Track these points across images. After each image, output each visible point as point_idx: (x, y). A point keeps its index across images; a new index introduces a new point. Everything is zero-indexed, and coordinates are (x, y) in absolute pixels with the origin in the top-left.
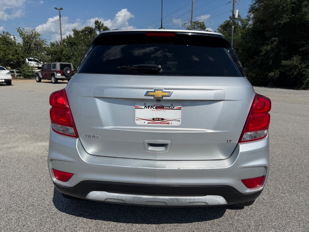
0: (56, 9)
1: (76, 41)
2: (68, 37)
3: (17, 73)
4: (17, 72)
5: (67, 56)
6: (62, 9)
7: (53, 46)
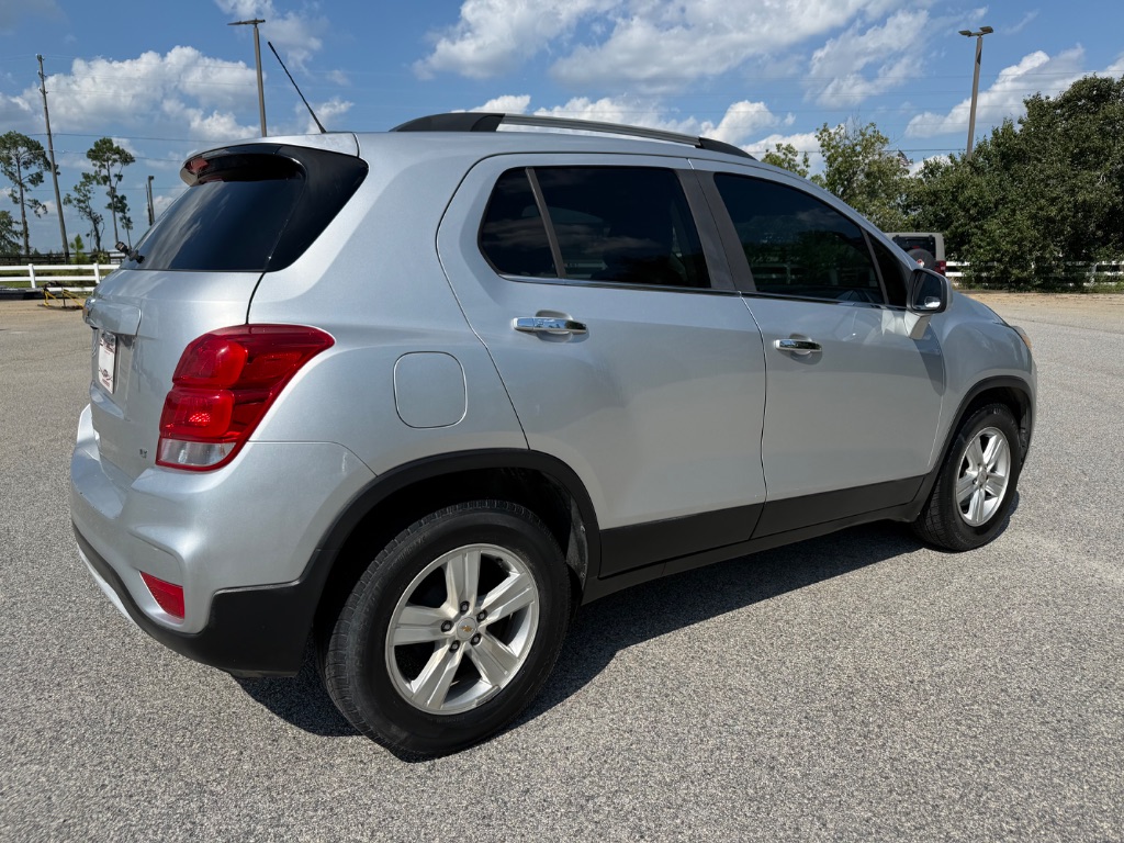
0: (968, 34)
1: (1024, 146)
2: (1000, 131)
3: (795, 274)
4: (793, 271)
5: (975, 205)
6: (988, 30)
7: (932, 172)
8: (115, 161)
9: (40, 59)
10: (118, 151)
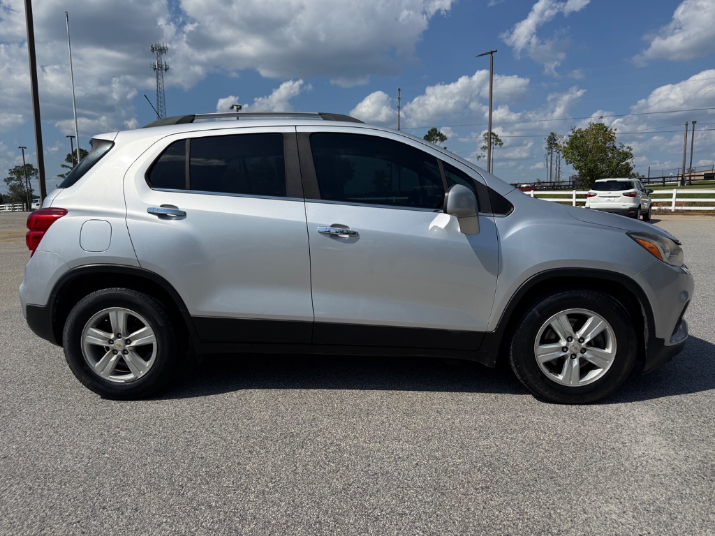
8: (437, 140)
9: (399, 90)
10: (440, 135)
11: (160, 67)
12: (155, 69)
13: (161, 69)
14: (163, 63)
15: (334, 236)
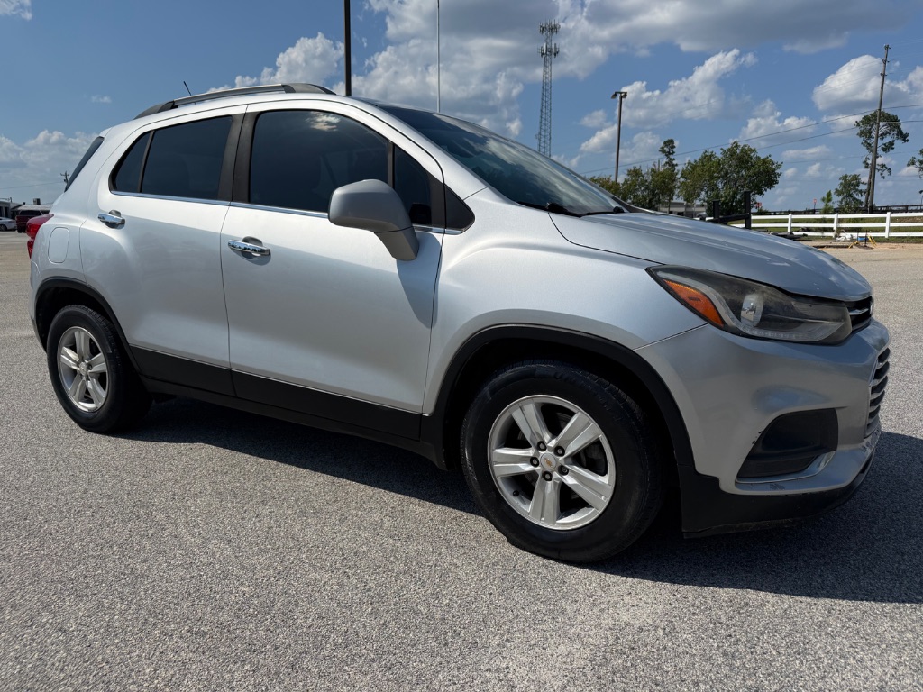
11: (549, 50)
12: (543, 54)
13: (549, 54)
14: (553, 46)
15: (246, 254)
